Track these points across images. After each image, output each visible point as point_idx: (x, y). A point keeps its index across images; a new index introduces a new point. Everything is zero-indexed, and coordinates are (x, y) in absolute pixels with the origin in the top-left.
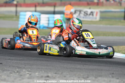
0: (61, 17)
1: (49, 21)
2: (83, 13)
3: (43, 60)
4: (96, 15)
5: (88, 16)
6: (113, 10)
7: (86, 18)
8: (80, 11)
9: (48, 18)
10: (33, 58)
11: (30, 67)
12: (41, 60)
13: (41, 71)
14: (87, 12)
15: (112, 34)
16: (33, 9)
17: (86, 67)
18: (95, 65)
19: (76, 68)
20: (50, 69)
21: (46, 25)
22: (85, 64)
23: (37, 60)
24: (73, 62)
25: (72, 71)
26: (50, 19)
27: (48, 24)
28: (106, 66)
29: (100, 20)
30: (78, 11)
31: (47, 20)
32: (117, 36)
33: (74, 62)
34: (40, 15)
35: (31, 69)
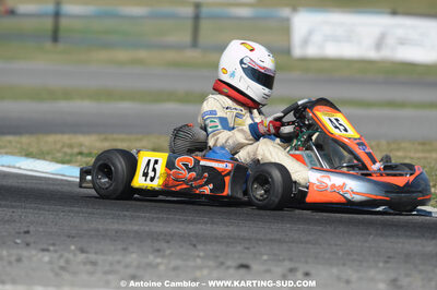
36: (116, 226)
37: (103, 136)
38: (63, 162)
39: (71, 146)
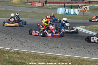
1: (69, 11)
4: (88, 8)
21: (68, 13)
27: (69, 12)
29: (89, 10)
34: (65, 9)
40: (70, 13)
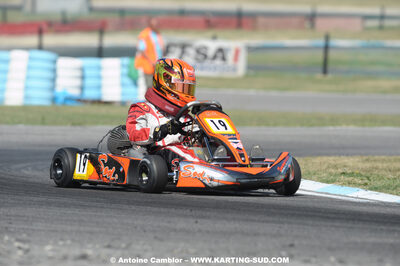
0: (123, 66)
1: (83, 78)
2: (191, 52)
3: (66, 205)
4: (236, 59)
5: (207, 63)
6: (288, 42)
7: (202, 69)
8: (184, 47)
9: (82, 69)
10: (36, 199)
11: (26, 227)
12: (59, 205)
13: (62, 239)
14: (206, 48)
15: (287, 120)
16: (33, 40)
17: (207, 224)
18: (234, 219)
19: (175, 230)
20: (91, 233)
21: (75, 93)
22: (203, 217)
23: (49, 204)
24: (162, 210)
25: (161, 240)
26: (88, 73)
27: (82, 88)
28: (267, 222)
29: (247, 76)
30: (175, 45)
31: (76, 77)
32: (302, 125)
33: (166, 210)
34: (55, 62)
35: (29, 235)
36: (372, 240)
37: (365, 158)
38: (328, 182)
39: (335, 167)
40: (90, 94)
